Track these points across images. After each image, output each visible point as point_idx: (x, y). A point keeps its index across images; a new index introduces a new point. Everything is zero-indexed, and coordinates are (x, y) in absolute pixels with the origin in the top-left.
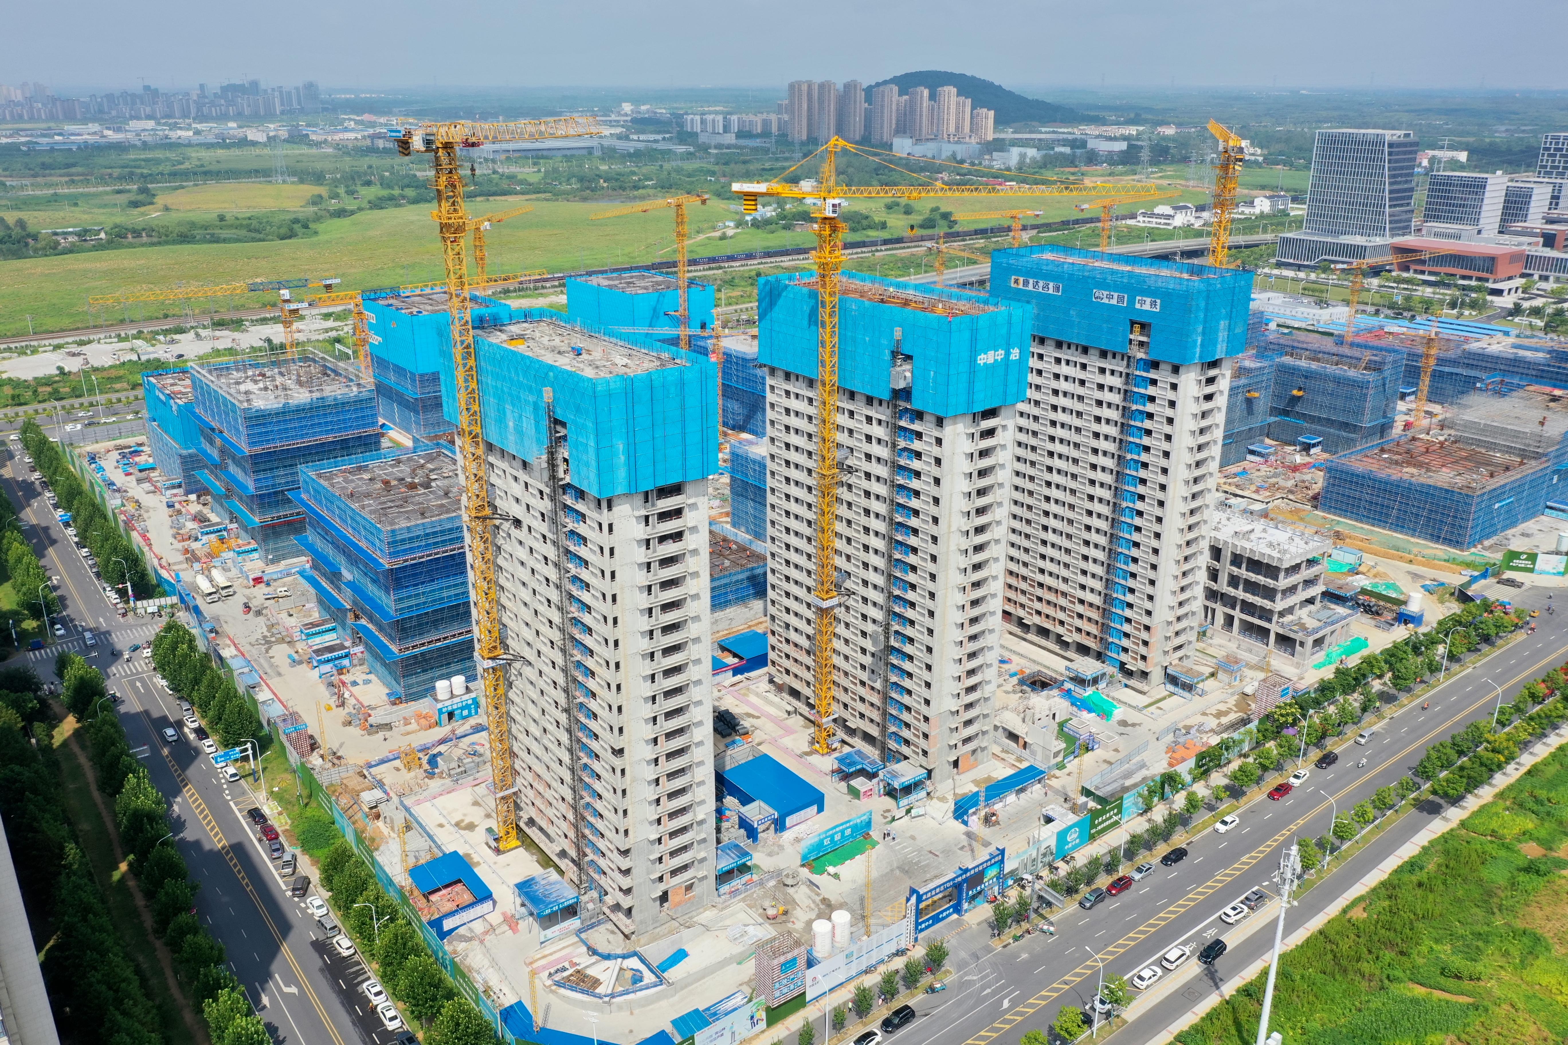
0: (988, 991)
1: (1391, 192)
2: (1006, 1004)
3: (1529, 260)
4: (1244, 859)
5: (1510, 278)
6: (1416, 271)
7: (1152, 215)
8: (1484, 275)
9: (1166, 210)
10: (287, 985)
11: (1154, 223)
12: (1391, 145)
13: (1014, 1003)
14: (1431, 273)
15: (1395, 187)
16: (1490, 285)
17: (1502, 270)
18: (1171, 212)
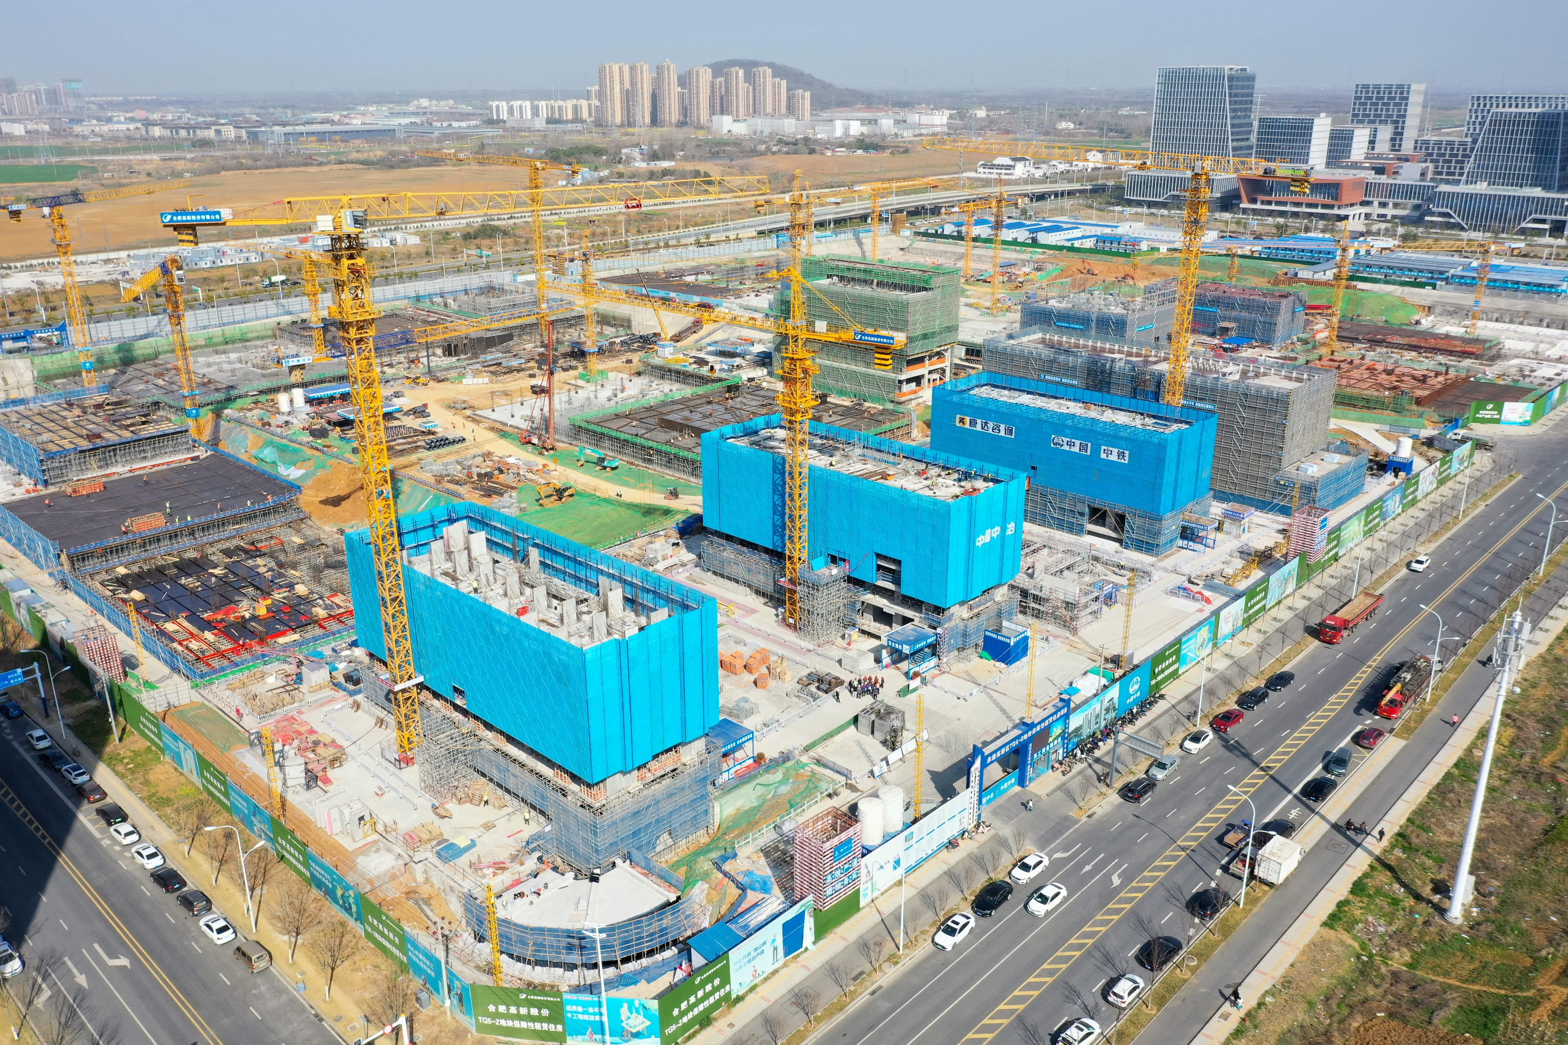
0: (1087, 868)
1: (1233, 126)
2: (1116, 881)
3: (1369, 188)
4: (1333, 699)
5: (1352, 205)
6: (1263, 203)
7: (993, 166)
8: (1330, 201)
9: (1006, 161)
10: (113, 955)
11: (994, 174)
12: (1231, 79)
13: (1127, 878)
14: (1278, 203)
15: (1236, 121)
16: (1336, 211)
17: (1346, 198)
18: (1012, 163)
